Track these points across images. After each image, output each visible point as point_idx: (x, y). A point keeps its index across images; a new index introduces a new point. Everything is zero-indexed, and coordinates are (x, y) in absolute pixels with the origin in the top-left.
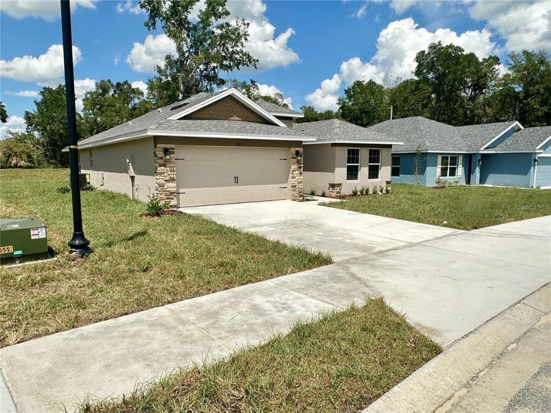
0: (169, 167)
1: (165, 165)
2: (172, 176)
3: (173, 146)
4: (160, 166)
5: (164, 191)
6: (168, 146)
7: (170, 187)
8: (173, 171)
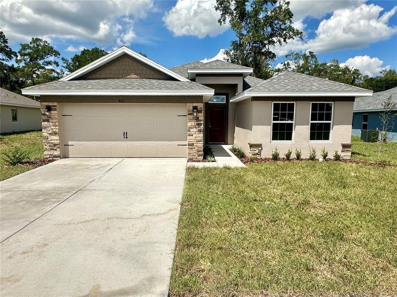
0: (52, 122)
1: (48, 121)
2: (55, 130)
3: (55, 104)
4: (44, 121)
5: (47, 143)
6: (50, 104)
7: (53, 140)
8: (56, 126)
